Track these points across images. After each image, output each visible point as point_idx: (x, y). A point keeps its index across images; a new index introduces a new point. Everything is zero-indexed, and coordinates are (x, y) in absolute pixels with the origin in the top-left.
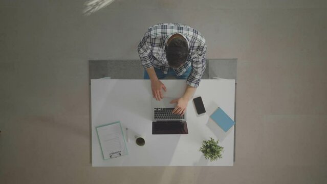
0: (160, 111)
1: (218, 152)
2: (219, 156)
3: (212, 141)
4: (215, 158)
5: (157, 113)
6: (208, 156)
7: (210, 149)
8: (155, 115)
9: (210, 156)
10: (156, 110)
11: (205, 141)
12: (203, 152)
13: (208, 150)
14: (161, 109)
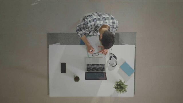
0: (90, 66)
1: (124, 88)
2: (125, 91)
3: (121, 81)
4: (123, 92)
5: (88, 67)
6: (118, 91)
7: (120, 87)
8: (87, 68)
9: (120, 91)
10: (88, 65)
11: (117, 82)
12: (116, 88)
13: (118, 87)
14: (91, 65)
